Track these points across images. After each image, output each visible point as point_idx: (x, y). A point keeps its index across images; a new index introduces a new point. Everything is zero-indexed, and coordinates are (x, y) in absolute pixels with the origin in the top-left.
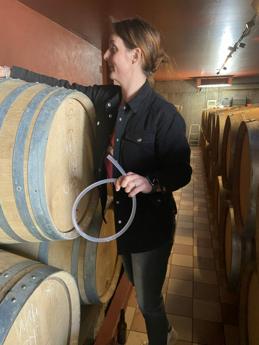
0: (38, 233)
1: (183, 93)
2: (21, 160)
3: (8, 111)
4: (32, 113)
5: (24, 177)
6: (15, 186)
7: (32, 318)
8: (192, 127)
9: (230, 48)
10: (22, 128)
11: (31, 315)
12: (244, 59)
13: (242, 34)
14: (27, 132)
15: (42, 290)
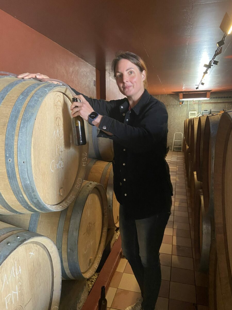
0: (26, 202)
1: (168, 105)
2: (13, 136)
3: (5, 98)
4: (24, 99)
5: (14, 150)
6: (6, 157)
7: (15, 275)
8: (175, 135)
9: (205, 66)
10: (15, 110)
11: (15, 271)
12: (219, 75)
13: (215, 53)
14: (18, 114)
15: (26, 252)
